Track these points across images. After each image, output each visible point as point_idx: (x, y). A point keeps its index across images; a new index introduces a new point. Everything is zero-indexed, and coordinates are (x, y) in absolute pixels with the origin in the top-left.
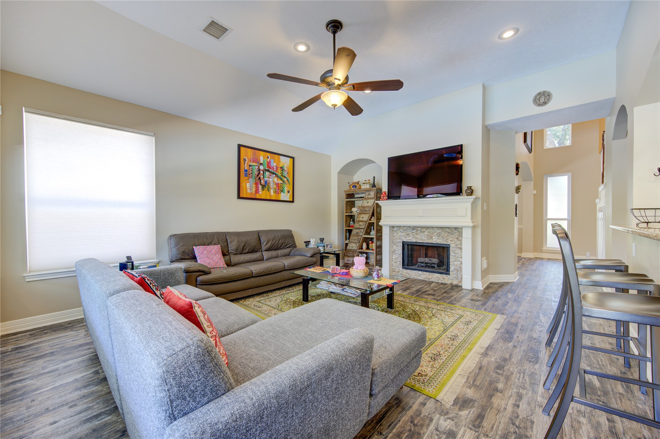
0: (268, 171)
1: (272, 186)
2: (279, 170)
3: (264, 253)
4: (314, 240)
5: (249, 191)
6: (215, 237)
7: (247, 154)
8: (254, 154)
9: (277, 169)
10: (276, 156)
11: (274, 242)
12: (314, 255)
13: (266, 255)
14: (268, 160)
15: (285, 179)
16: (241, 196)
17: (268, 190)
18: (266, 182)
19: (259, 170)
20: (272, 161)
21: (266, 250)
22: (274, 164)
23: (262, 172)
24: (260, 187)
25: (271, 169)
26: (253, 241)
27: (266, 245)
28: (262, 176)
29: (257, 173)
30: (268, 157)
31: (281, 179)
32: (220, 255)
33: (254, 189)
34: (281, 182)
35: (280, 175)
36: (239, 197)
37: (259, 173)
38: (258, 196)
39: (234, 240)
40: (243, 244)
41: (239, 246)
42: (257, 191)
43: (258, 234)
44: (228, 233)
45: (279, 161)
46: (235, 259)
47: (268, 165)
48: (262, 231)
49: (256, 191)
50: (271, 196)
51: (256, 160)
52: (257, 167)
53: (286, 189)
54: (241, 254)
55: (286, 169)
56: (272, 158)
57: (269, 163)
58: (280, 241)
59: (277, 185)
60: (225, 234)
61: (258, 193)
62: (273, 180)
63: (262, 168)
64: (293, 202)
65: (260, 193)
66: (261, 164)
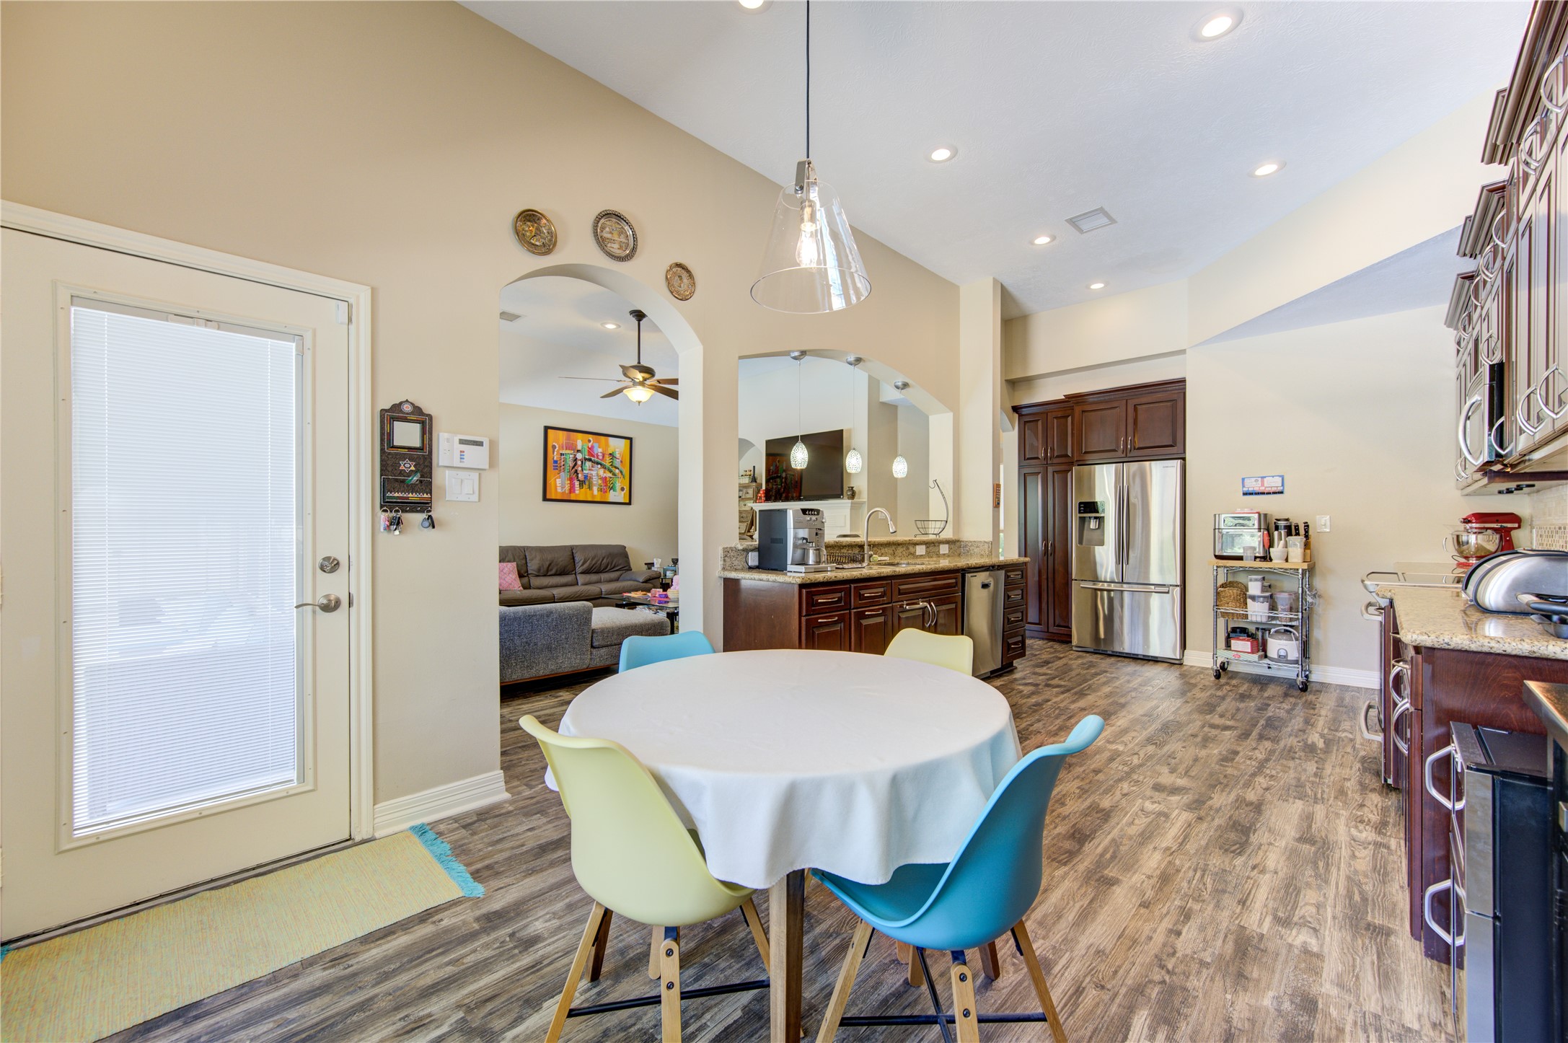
0: (590, 460)
1: (596, 481)
2: (608, 459)
3: (579, 577)
4: (660, 560)
5: (559, 490)
6: (510, 553)
7: (557, 439)
8: (568, 438)
9: (603, 457)
10: (603, 438)
11: (594, 562)
12: (650, 580)
13: (581, 579)
14: (590, 445)
15: (617, 471)
16: (548, 497)
17: (590, 488)
18: (586, 477)
19: (576, 460)
20: (596, 445)
21: (581, 573)
22: (598, 450)
23: (579, 463)
24: (577, 483)
25: (594, 456)
26: (562, 560)
27: (582, 565)
28: (580, 469)
29: (571, 464)
30: (589, 441)
31: (611, 471)
32: (515, 575)
33: (567, 487)
34: (610, 475)
35: (608, 465)
36: (545, 499)
37: (576, 464)
38: (573, 497)
39: (536, 557)
40: (548, 563)
41: (543, 565)
42: (572, 489)
43: (572, 551)
44: (528, 547)
45: (607, 444)
46: (536, 581)
47: (589, 452)
48: (577, 546)
49: (570, 490)
50: (593, 496)
51: (571, 446)
52: (572, 456)
53: (618, 486)
54: (545, 576)
55: (618, 456)
56: (596, 441)
57: (591, 449)
58: (605, 560)
59: (604, 479)
60: (524, 549)
61: (574, 492)
62: (597, 473)
63: (579, 456)
64: (629, 503)
65: (577, 492)
66: (578, 451)
